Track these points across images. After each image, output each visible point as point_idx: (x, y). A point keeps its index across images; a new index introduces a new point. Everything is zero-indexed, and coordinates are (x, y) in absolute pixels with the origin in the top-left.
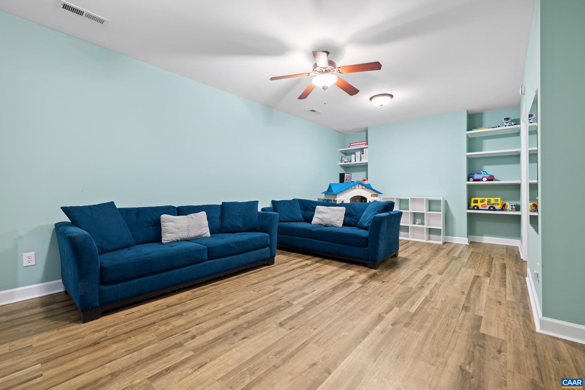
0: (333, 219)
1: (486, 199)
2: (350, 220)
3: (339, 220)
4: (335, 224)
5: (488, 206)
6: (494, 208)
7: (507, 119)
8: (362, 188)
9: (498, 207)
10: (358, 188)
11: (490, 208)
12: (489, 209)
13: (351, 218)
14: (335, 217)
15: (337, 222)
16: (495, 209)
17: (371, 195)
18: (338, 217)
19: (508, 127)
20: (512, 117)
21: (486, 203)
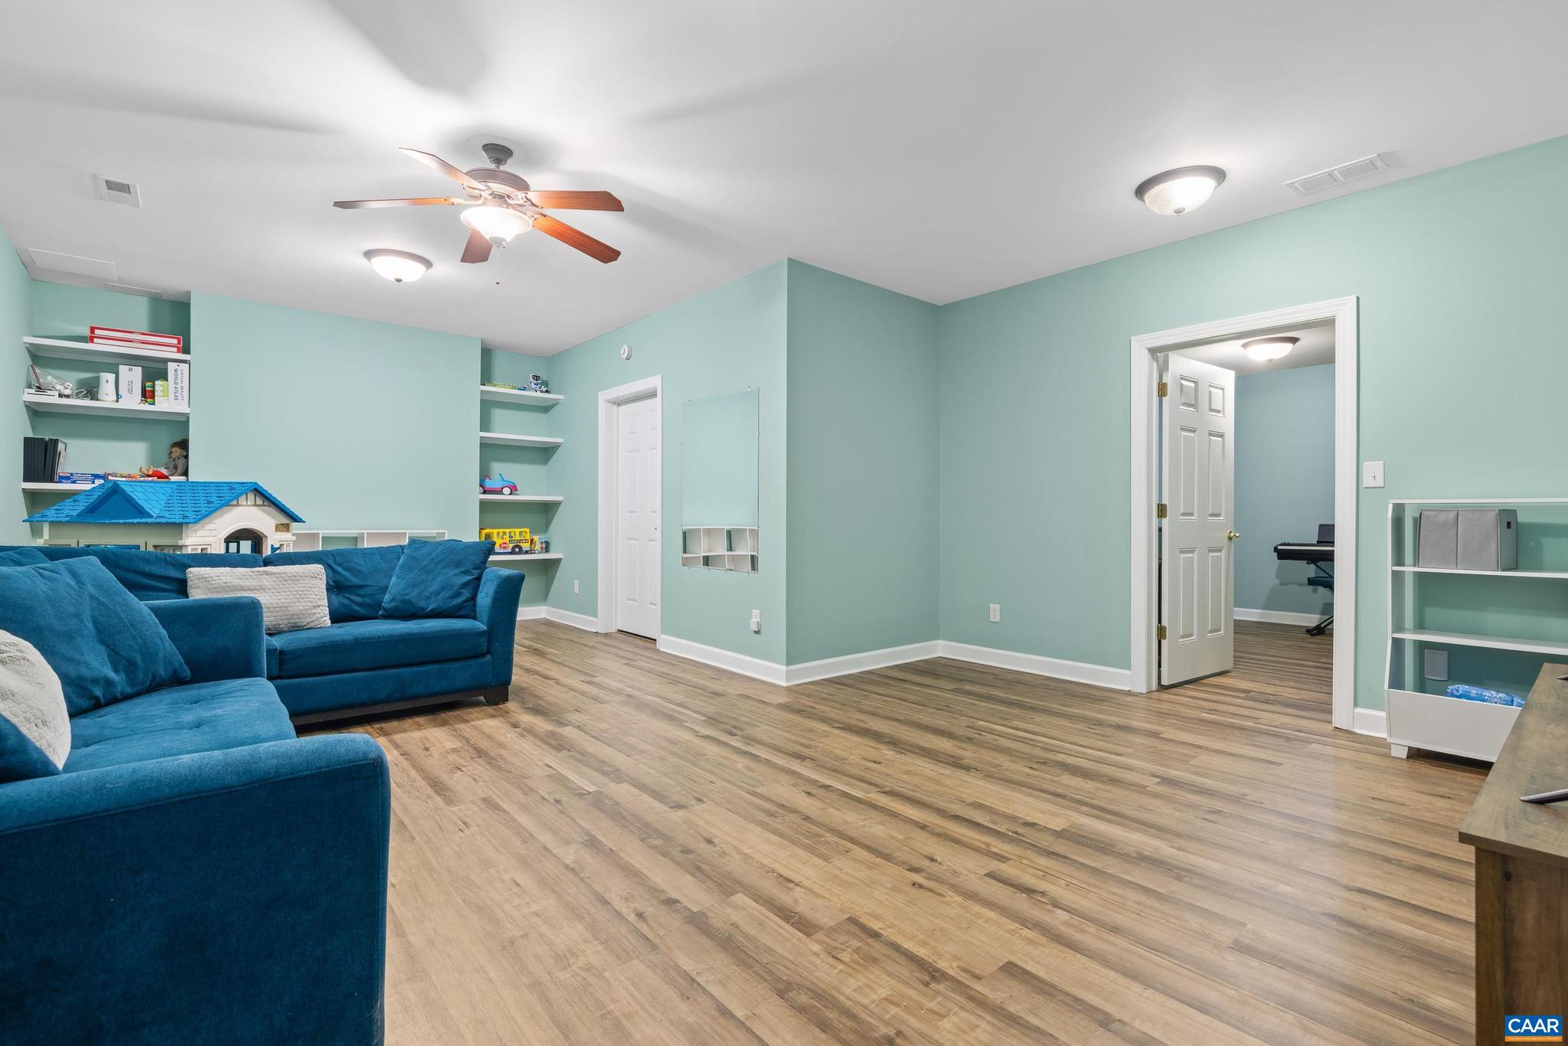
0: (299, 606)
1: (507, 531)
2: (346, 602)
3: (319, 606)
4: (310, 620)
5: (511, 545)
6: (520, 548)
7: (536, 378)
8: (255, 505)
9: (526, 546)
10: (245, 503)
11: (514, 548)
12: (512, 553)
13: (348, 596)
14: (303, 598)
15: (314, 614)
16: (521, 552)
17: (277, 525)
18: (314, 596)
19: (539, 394)
20: (544, 377)
21: (507, 539)
